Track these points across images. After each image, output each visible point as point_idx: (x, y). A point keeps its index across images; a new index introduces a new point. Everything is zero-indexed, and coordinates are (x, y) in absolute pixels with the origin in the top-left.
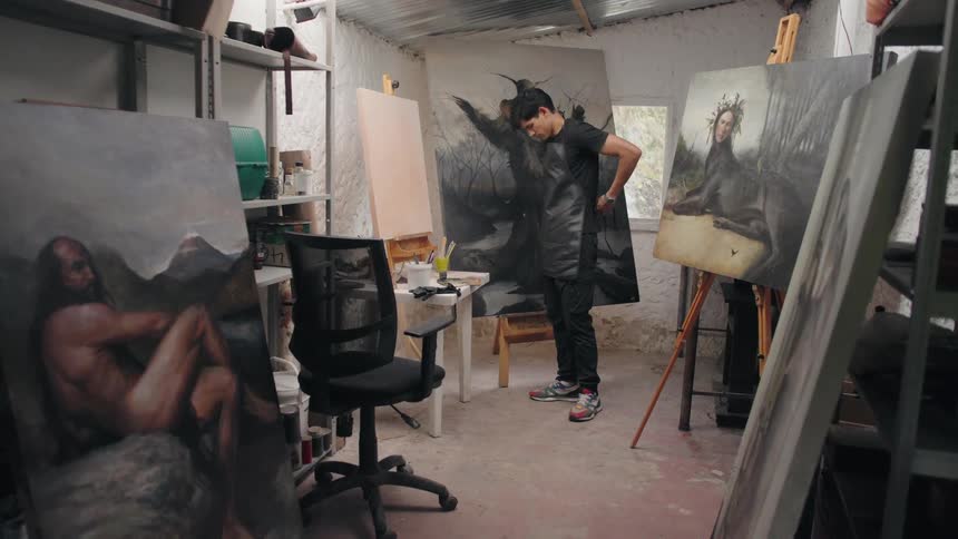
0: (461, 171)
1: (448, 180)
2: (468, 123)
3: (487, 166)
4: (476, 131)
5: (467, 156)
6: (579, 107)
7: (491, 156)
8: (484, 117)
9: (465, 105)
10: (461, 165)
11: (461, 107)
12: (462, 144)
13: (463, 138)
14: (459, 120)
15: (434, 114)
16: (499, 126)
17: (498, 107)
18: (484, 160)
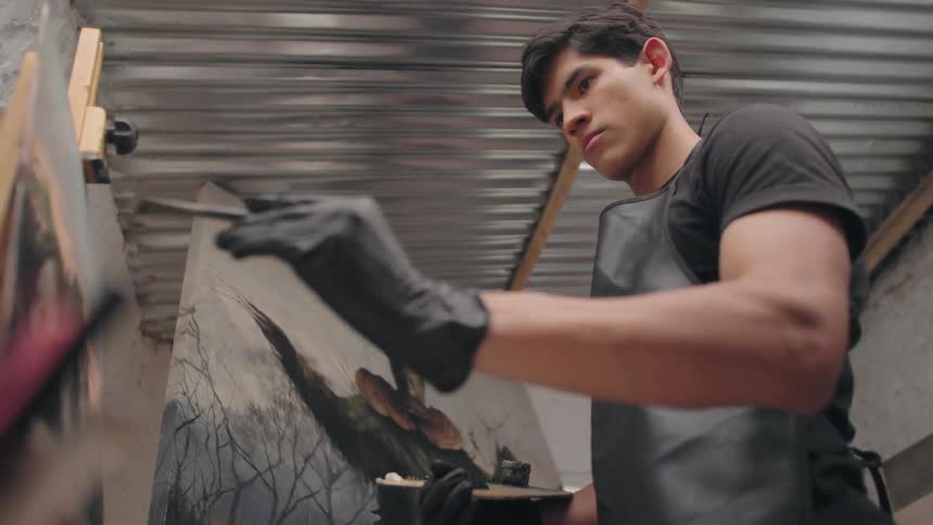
0: (242, 486)
1: (193, 496)
2: (281, 377)
3: (321, 498)
4: (294, 399)
5: (266, 452)
6: (505, 449)
7: (333, 478)
8: (319, 380)
9: (274, 334)
10: (243, 468)
11: (265, 332)
12: (254, 411)
13: (264, 404)
14: (253, 357)
15: (192, 310)
16: (352, 414)
17: (352, 378)
18: (313, 480)
